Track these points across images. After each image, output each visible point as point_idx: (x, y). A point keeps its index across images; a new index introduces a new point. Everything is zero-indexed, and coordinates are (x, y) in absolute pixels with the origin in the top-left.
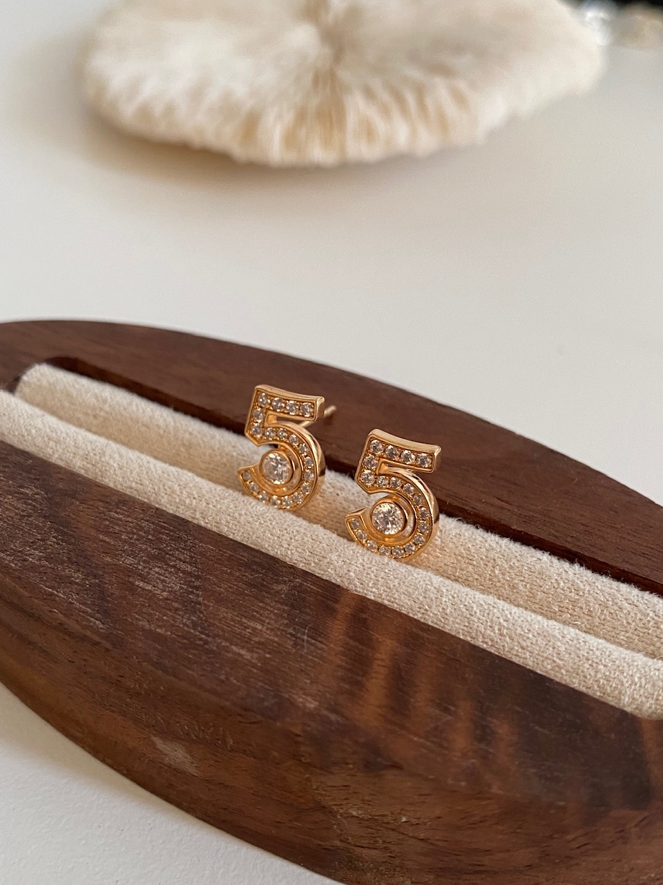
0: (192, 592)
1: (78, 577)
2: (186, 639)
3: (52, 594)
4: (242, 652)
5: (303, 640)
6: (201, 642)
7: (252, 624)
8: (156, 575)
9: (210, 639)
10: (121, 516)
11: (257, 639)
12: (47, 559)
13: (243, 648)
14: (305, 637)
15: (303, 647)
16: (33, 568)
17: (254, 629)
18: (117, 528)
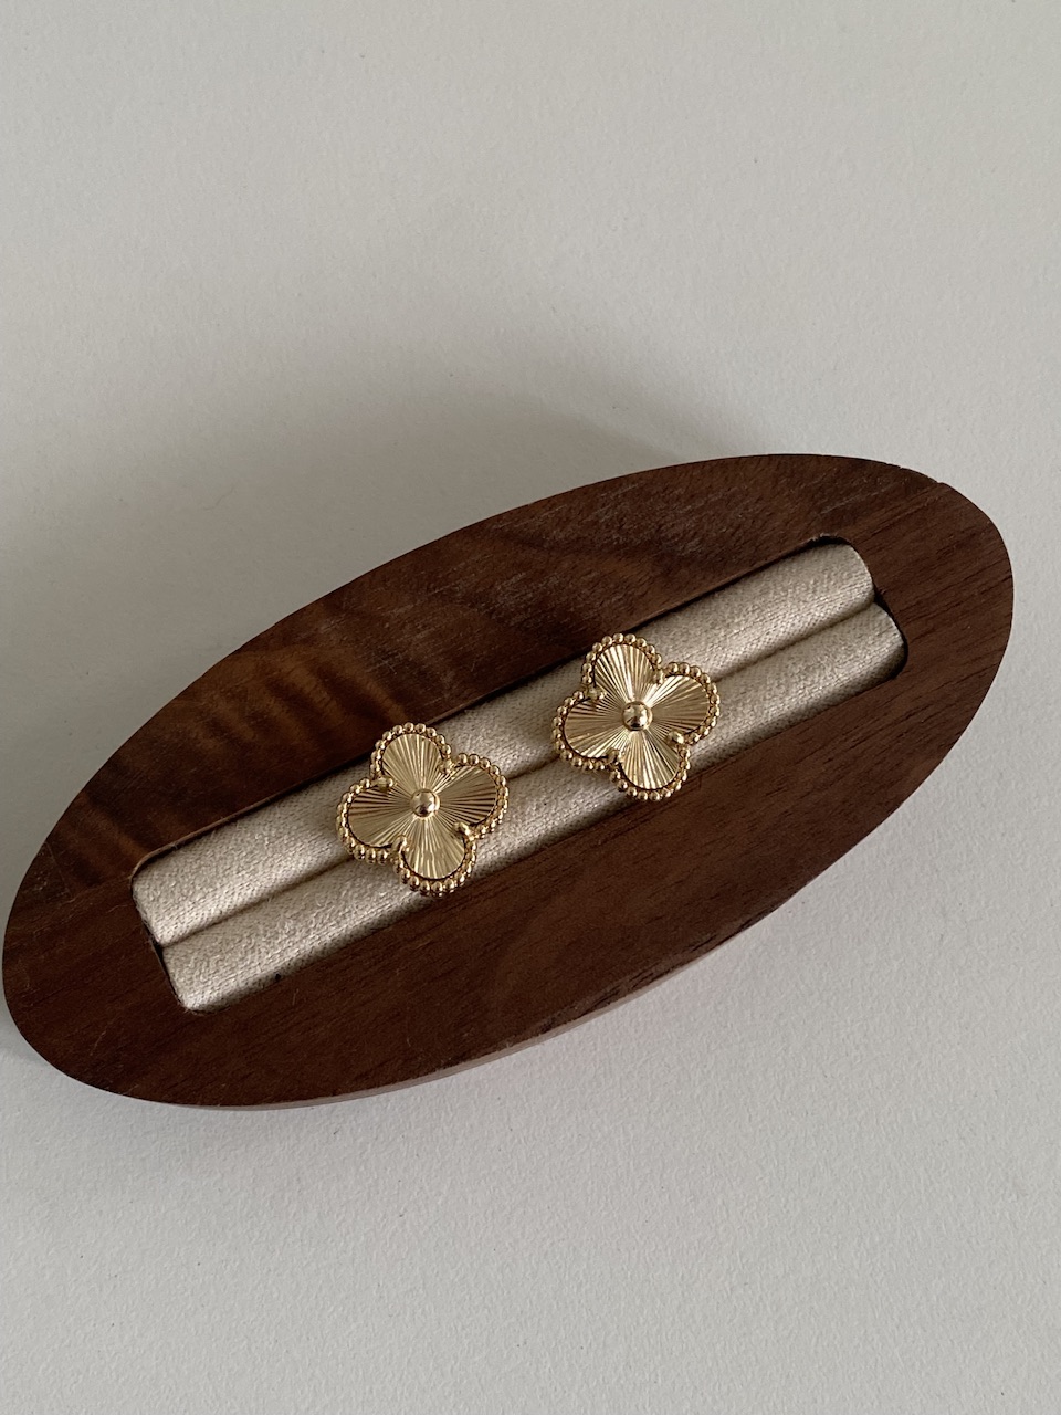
5: (384, 660)
6: (431, 587)
7: (425, 633)
8: (523, 592)
9: (430, 594)
10: (614, 600)
12: (596, 523)
13: (406, 613)
15: (378, 655)
16: (591, 508)
17: (419, 631)
18: (600, 591)
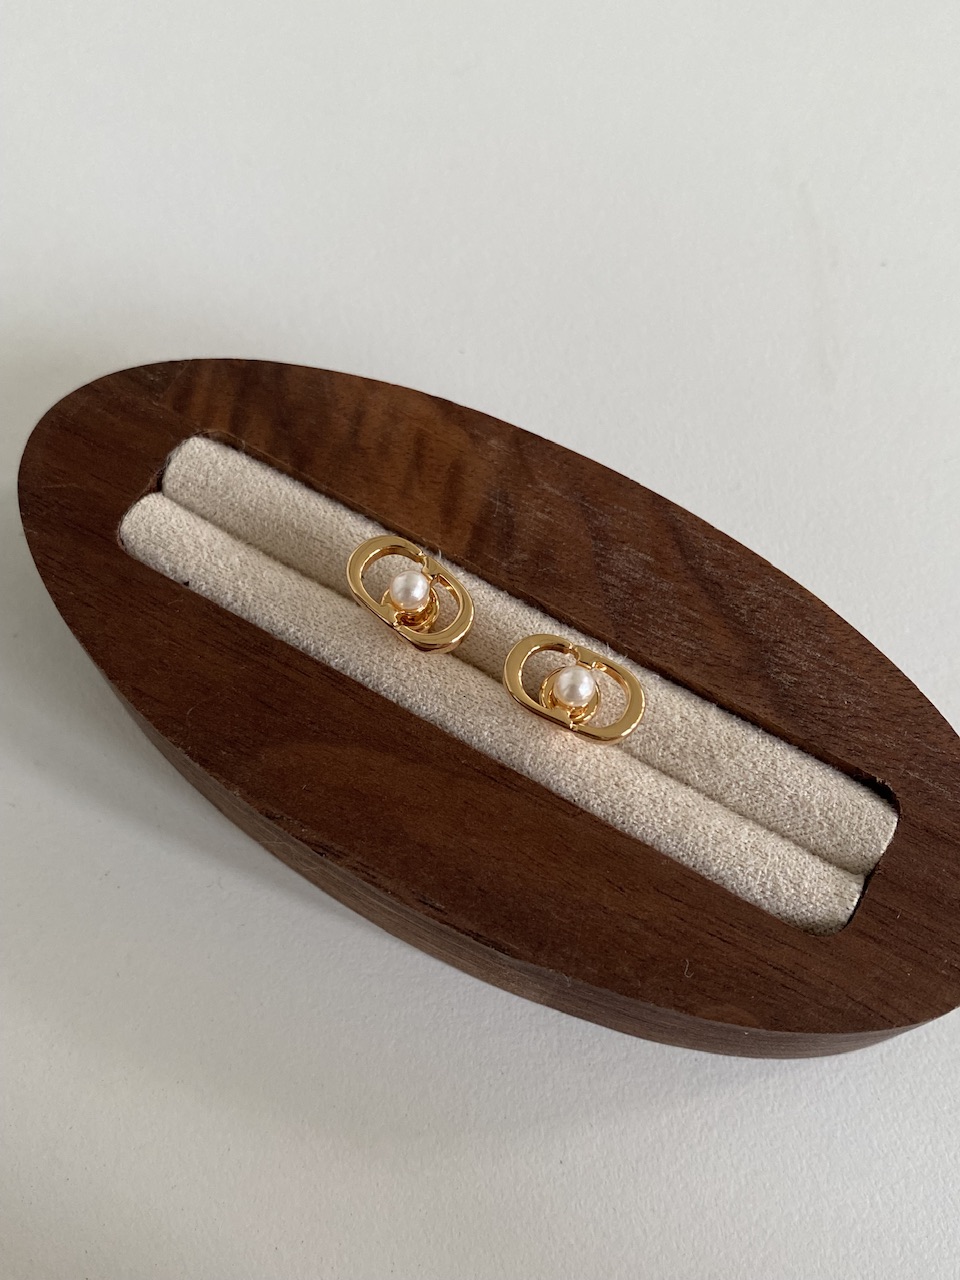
1: (708, 567)
2: (602, 502)
3: (725, 547)
4: (550, 489)
5: (500, 501)
7: (544, 517)
8: (637, 569)
11: (540, 501)
12: (742, 589)
13: (551, 494)
14: (498, 503)
18: (685, 628)
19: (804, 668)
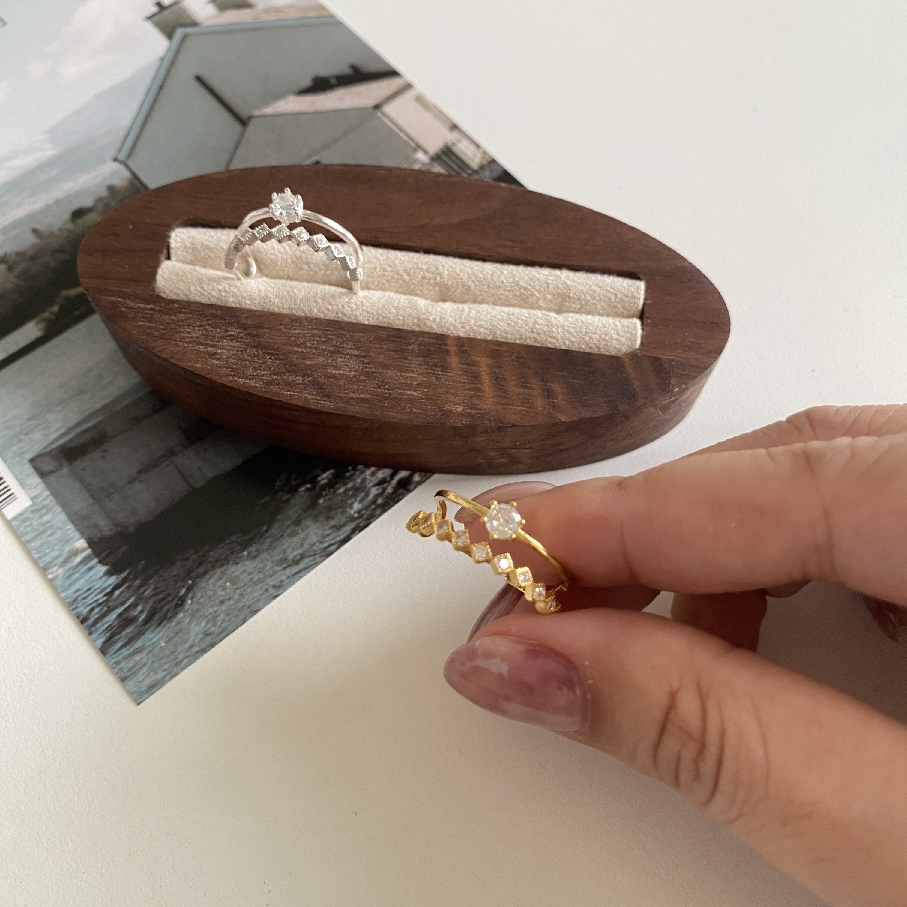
0: (366, 367)
1: (299, 379)
2: (378, 396)
4: (412, 393)
5: (439, 375)
6: (387, 395)
7: (408, 374)
8: (342, 363)
9: (391, 392)
10: (299, 331)
11: (415, 383)
12: (274, 374)
13: (410, 390)
14: (440, 373)
15: (441, 378)
17: (411, 377)
18: (301, 340)
19: (225, 341)
